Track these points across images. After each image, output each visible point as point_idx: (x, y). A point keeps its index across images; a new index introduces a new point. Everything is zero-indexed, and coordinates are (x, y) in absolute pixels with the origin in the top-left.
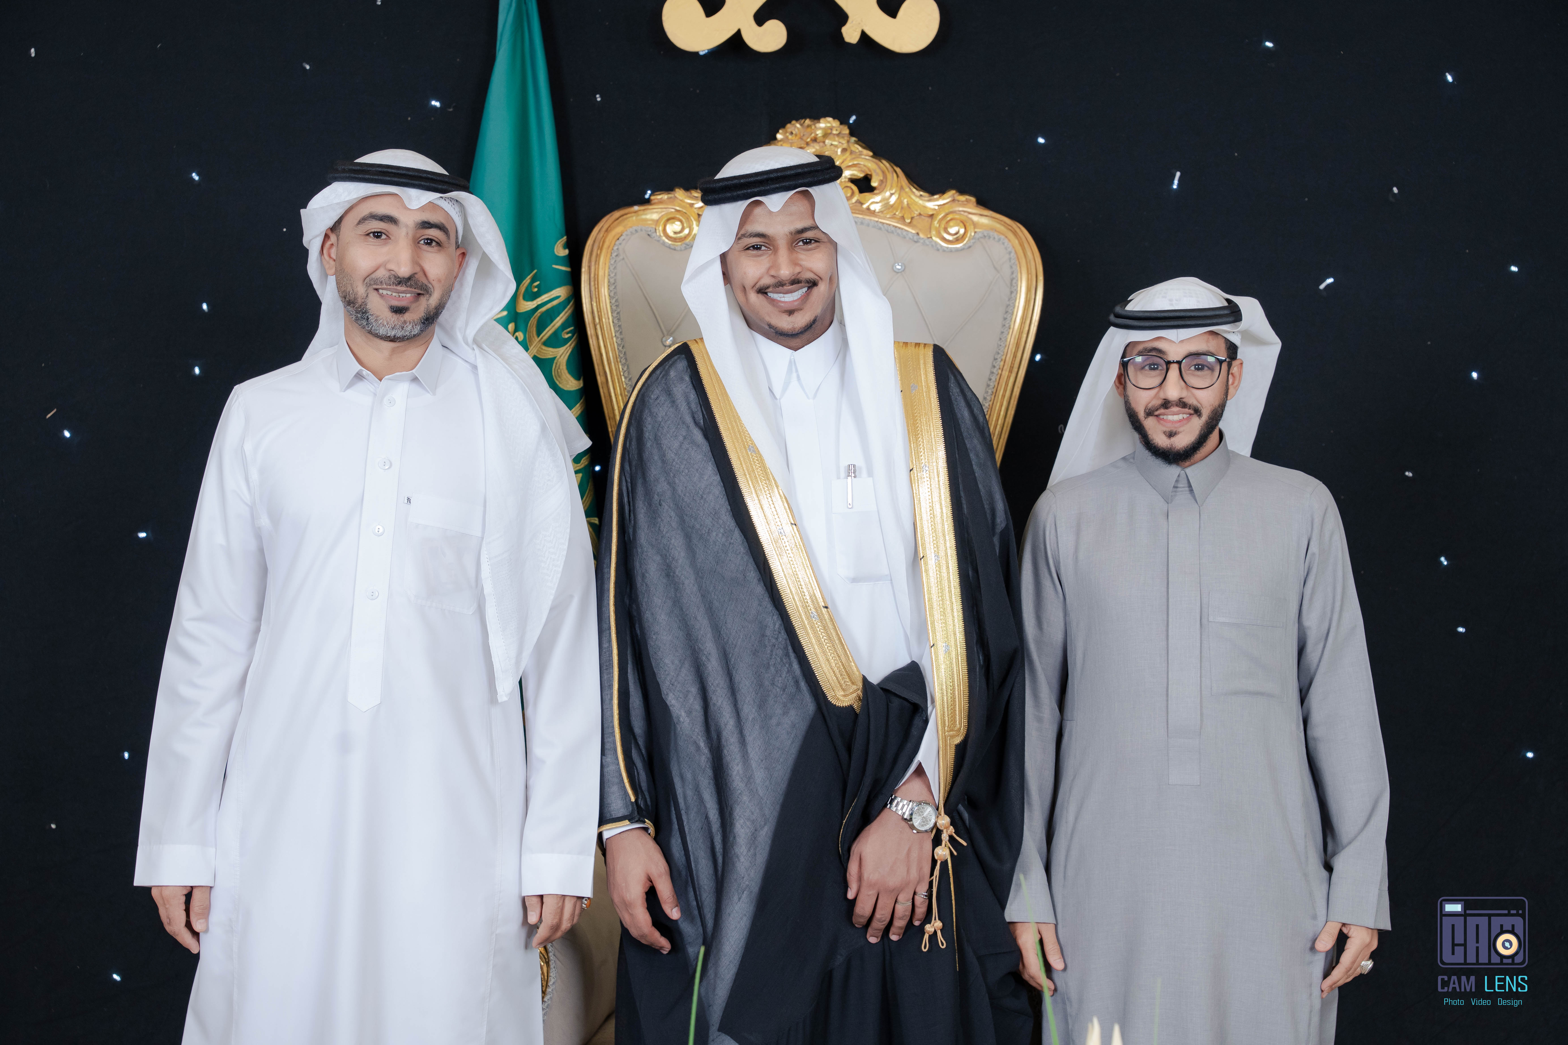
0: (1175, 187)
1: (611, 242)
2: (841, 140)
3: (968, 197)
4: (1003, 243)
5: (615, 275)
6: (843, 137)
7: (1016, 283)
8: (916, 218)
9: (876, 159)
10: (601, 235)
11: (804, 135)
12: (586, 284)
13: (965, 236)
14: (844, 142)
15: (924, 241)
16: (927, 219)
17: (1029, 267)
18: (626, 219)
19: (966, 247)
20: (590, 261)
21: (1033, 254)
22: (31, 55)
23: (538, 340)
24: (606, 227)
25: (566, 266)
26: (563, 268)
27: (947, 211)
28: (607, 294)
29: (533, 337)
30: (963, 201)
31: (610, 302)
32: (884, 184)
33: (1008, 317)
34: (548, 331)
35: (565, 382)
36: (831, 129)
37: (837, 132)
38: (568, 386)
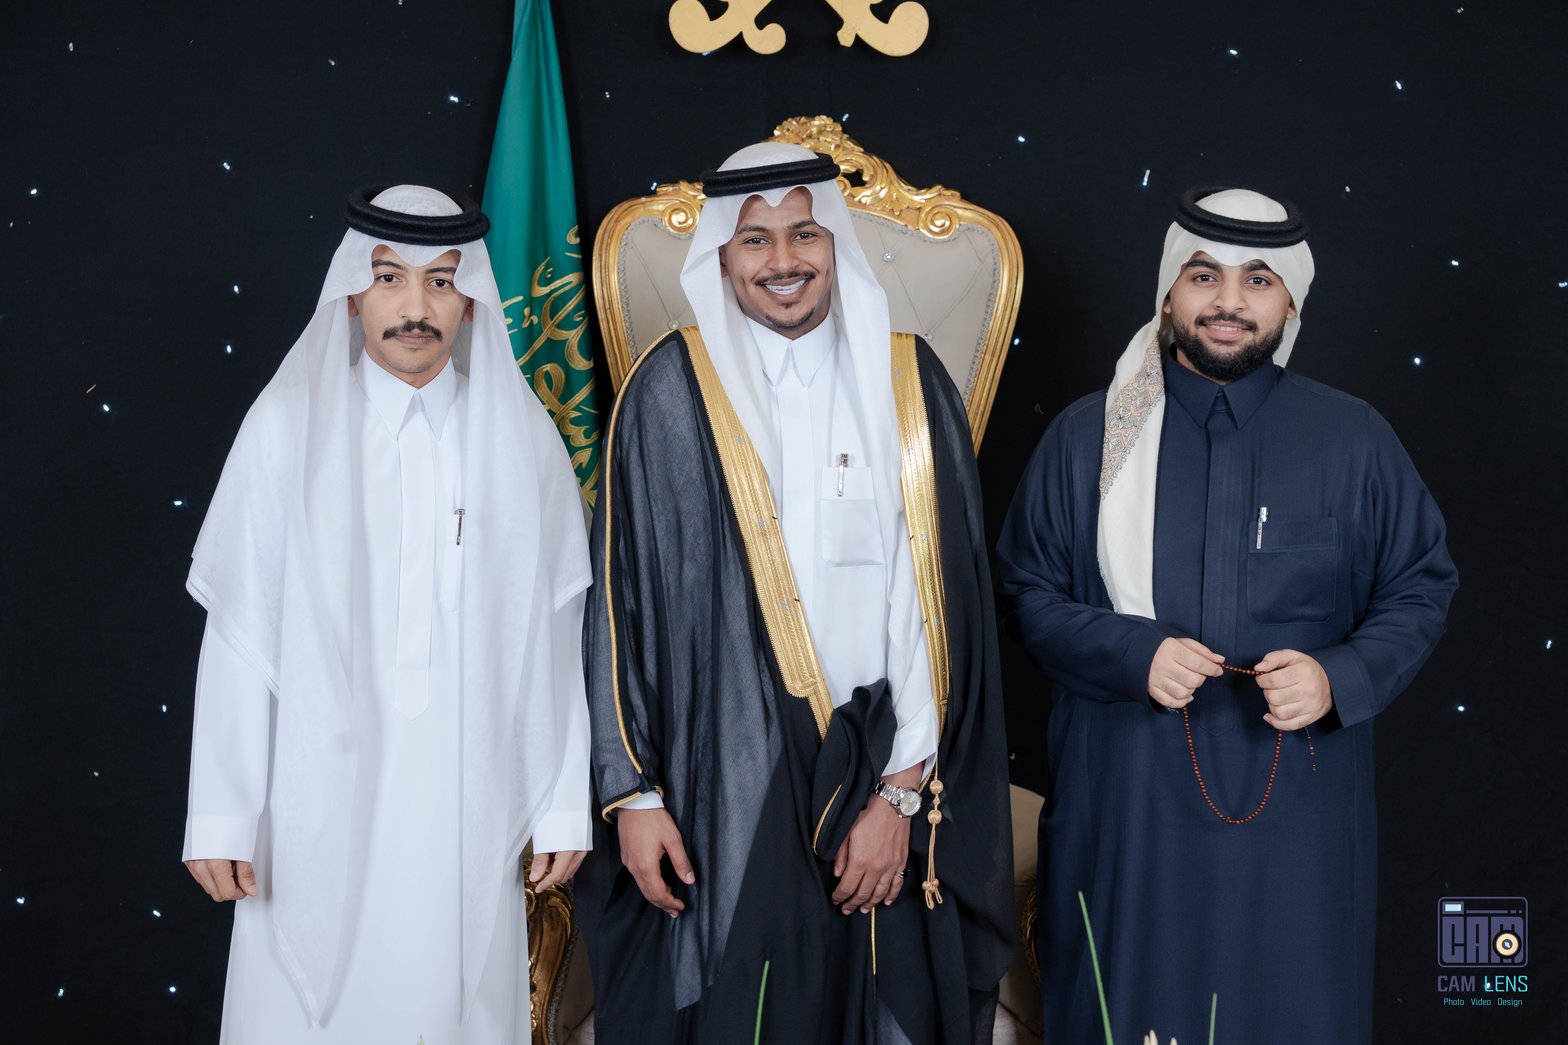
0: (1145, 184)
1: (620, 232)
2: (834, 137)
3: (953, 192)
4: (987, 236)
5: (624, 263)
6: (836, 134)
7: (998, 273)
8: (904, 211)
9: (867, 155)
10: (611, 225)
11: (799, 132)
12: (597, 272)
13: (950, 228)
14: (837, 139)
15: (912, 233)
16: (915, 212)
17: (1011, 258)
18: (635, 209)
19: (952, 239)
20: (601, 249)
21: (1014, 246)
22: (69, 49)
23: (551, 323)
24: (615, 217)
25: (577, 253)
26: (575, 256)
27: (934, 205)
28: (616, 280)
29: (547, 320)
30: (948, 196)
31: (620, 288)
32: (875, 179)
33: (991, 305)
34: (561, 315)
35: (577, 363)
36: (825, 127)
37: (831, 130)
38: (579, 366)
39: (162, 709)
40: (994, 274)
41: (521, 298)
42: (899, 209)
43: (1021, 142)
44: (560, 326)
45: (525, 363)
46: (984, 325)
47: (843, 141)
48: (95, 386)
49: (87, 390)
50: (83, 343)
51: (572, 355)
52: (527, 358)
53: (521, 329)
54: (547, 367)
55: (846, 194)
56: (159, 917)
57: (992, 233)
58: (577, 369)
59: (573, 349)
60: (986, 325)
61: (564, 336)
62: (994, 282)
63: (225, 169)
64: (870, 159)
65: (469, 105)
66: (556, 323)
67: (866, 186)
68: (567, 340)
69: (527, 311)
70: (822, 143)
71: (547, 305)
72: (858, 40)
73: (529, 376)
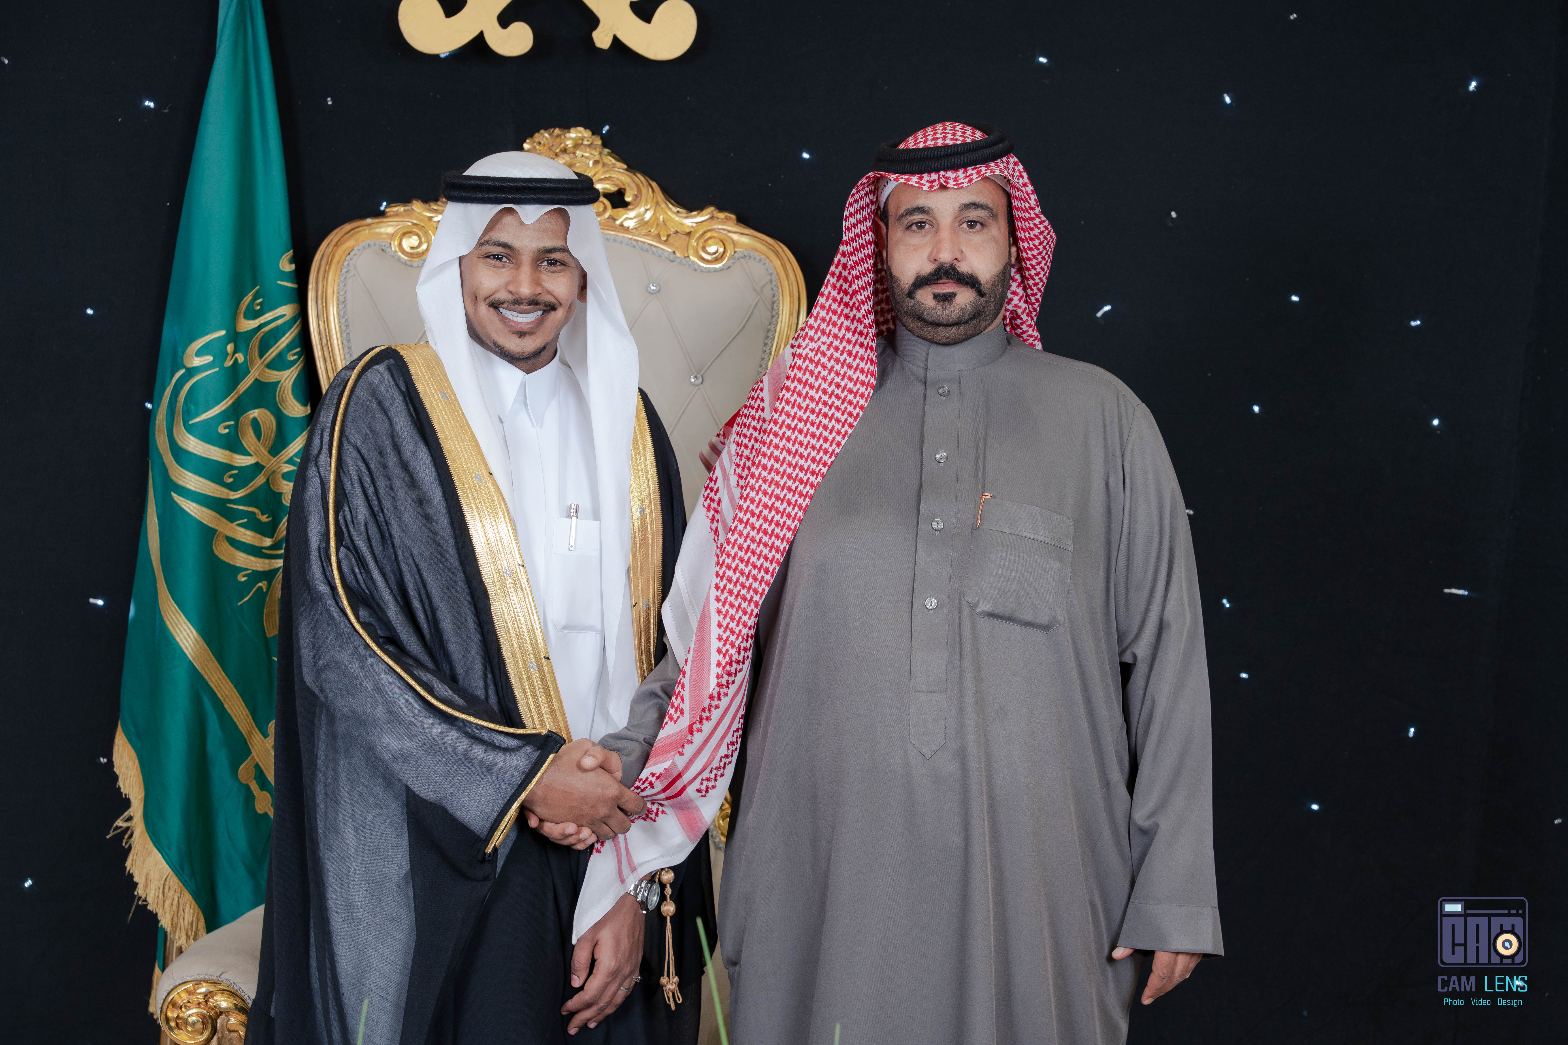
1: (341, 257)
2: (593, 152)
3: (727, 214)
4: (764, 264)
5: (345, 293)
6: (595, 149)
7: (777, 305)
8: (672, 235)
9: (631, 172)
10: (330, 250)
11: (553, 145)
12: (313, 303)
13: (724, 256)
14: (596, 154)
15: (681, 260)
16: (684, 237)
18: (359, 232)
19: (725, 268)
20: (318, 278)
21: (796, 276)
23: (260, 362)
24: (335, 241)
25: (292, 282)
26: (289, 285)
27: (705, 229)
28: (335, 313)
29: (255, 358)
30: (722, 219)
31: (340, 323)
32: (639, 200)
34: (272, 353)
35: (291, 408)
36: (583, 140)
37: (589, 143)
38: (294, 412)
40: (772, 308)
41: (223, 333)
42: (666, 234)
43: (805, 159)
44: (271, 366)
45: (228, 408)
46: (761, 366)
47: (603, 156)
51: (284, 399)
52: (230, 402)
53: (223, 369)
54: (255, 413)
55: (607, 215)
57: (771, 261)
58: (291, 415)
59: (286, 392)
60: (764, 366)
61: (275, 377)
62: (773, 317)
64: (634, 176)
65: (166, 111)
66: (266, 362)
67: (629, 207)
68: (279, 382)
69: (230, 348)
70: (579, 159)
71: (255, 341)
72: (616, 41)
73: (232, 423)
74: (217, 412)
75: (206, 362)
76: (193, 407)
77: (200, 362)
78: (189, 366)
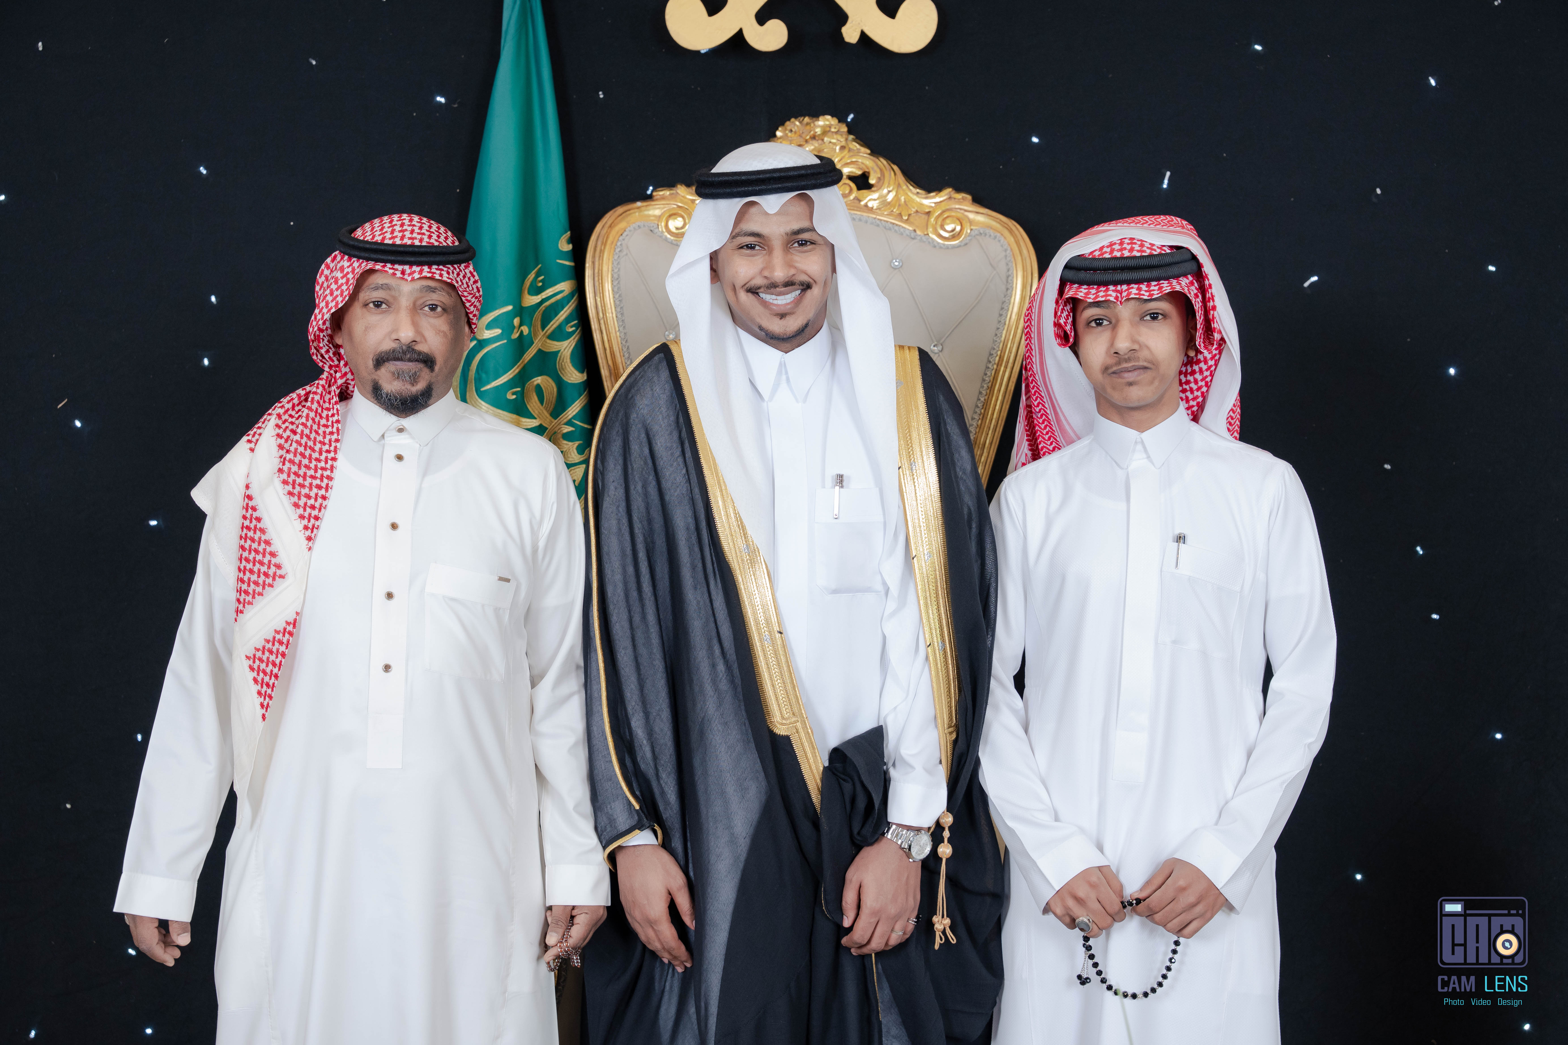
0: (1165, 186)
1: (615, 238)
2: (839, 139)
3: (964, 195)
4: (999, 241)
5: (619, 271)
6: (841, 135)
7: (1011, 280)
8: (913, 215)
9: (874, 156)
10: (604, 231)
11: (803, 132)
12: (590, 280)
13: (961, 233)
14: (843, 140)
15: (921, 238)
16: (924, 216)
17: (1025, 265)
18: (630, 214)
19: (963, 244)
20: (594, 257)
21: (1028, 251)
22: (38, 48)
23: (542, 334)
24: (609, 223)
25: (570, 261)
26: (567, 263)
27: (944, 209)
28: (610, 289)
29: (538, 330)
30: (959, 199)
31: (614, 297)
32: (882, 182)
33: (1003, 314)
34: (552, 325)
35: (569, 375)
36: (830, 127)
37: (836, 130)
38: (572, 379)
39: (136, 738)
40: (1007, 282)
41: (510, 308)
42: (907, 213)
43: (1034, 142)
44: (553, 336)
45: (515, 376)
46: (996, 335)
47: (849, 142)
48: (66, 400)
49: (58, 405)
50: (54, 356)
51: (564, 367)
52: (517, 371)
53: (511, 341)
54: (538, 380)
55: (852, 197)
56: (134, 956)
57: (1005, 238)
58: (569, 382)
59: (565, 361)
60: (999, 335)
61: (555, 347)
62: (1007, 289)
63: (202, 173)
64: (877, 160)
65: (456, 106)
66: (547, 334)
67: (873, 189)
68: (559, 351)
69: (516, 321)
70: (827, 144)
71: (538, 315)
72: (864, 36)
73: (519, 389)
74: (505, 380)
75: (495, 334)
76: (484, 376)
77: (490, 334)
78: (480, 338)
